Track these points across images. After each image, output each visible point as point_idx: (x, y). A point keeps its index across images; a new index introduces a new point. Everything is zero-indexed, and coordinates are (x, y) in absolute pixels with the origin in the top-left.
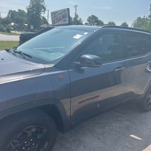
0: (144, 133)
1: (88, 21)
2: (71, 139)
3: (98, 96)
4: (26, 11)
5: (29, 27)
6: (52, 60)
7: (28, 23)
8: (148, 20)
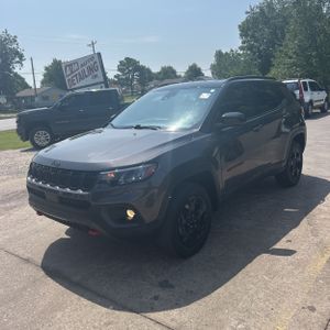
1: (119, 70)
8: (239, 54)
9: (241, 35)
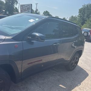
0: (68, 84)
2: (22, 87)
3: (42, 60)
4: (5, 2)
5: (6, 12)
6: (12, 34)
7: (6, 10)
9: (79, 12)
